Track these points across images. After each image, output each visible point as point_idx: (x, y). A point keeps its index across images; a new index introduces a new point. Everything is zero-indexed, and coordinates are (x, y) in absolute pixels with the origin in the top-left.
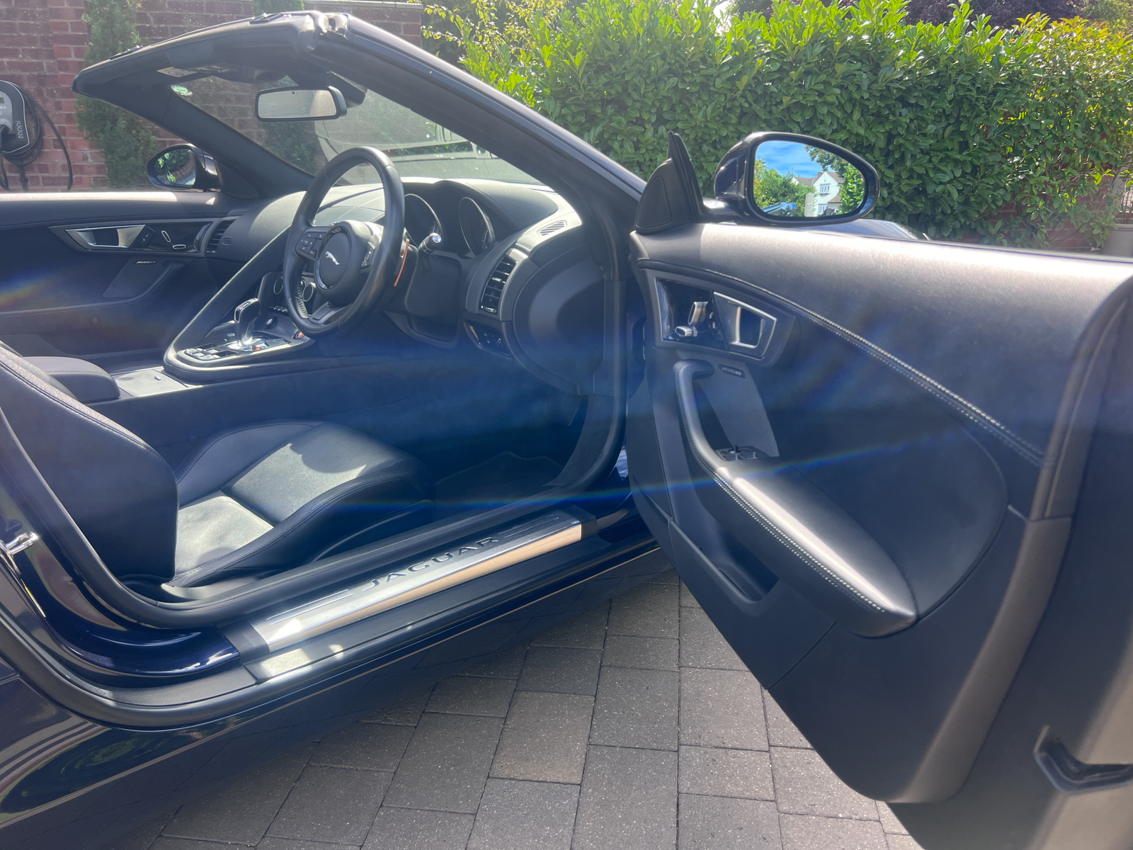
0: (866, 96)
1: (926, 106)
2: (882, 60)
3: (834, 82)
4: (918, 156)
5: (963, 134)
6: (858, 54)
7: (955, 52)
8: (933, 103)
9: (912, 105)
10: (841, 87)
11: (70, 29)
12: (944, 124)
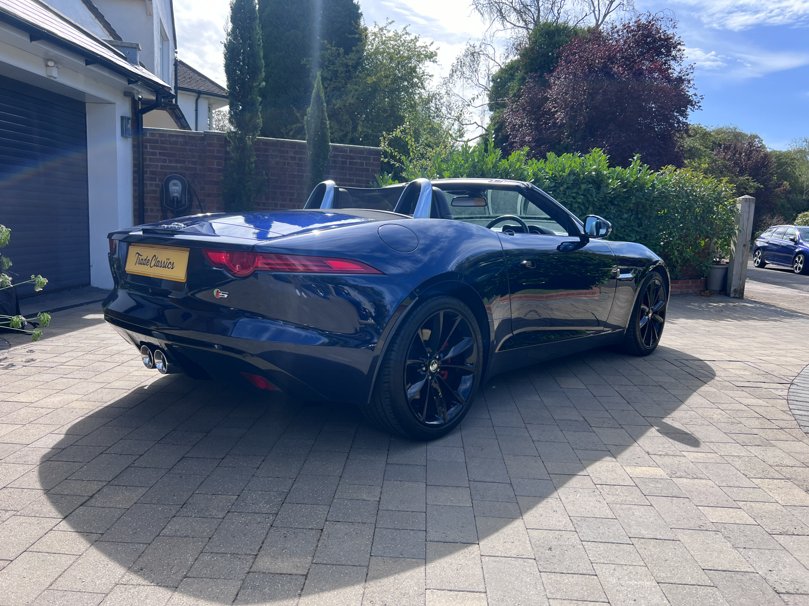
0: (596, 200)
1: (622, 206)
2: (602, 184)
3: (580, 193)
4: (619, 229)
5: (639, 219)
6: (591, 181)
7: (634, 182)
8: (625, 204)
9: (615, 205)
10: (583, 195)
11: (216, 153)
12: (630, 214)
